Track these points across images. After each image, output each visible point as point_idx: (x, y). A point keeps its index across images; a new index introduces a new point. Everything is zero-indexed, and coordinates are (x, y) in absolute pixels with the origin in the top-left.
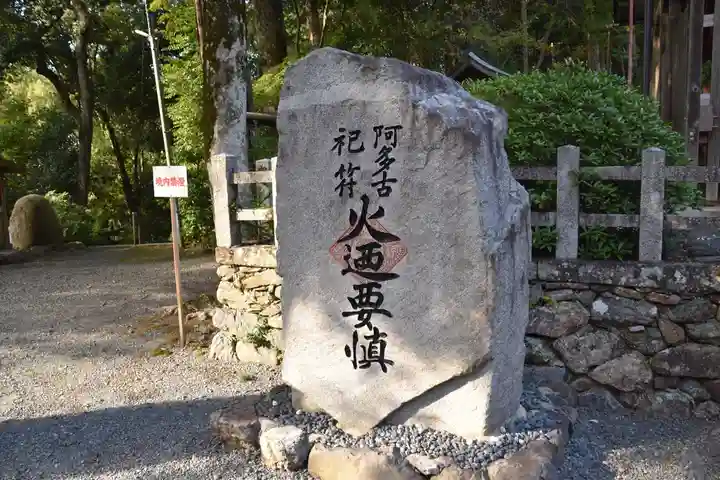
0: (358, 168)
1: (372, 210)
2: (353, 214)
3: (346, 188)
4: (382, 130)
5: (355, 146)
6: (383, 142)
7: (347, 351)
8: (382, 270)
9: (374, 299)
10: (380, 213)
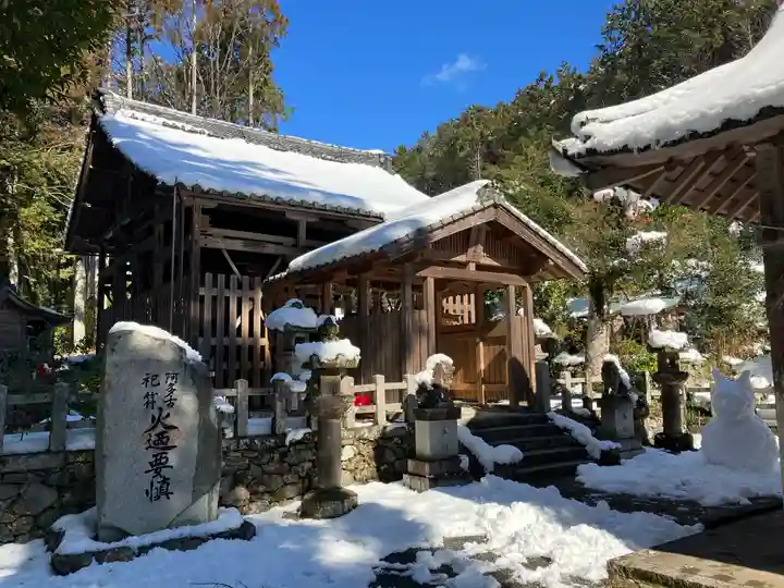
0: (157, 394)
1: (164, 414)
2: (153, 417)
3: (150, 404)
4: (169, 375)
5: (155, 382)
6: (169, 381)
7: (147, 492)
8: (169, 444)
9: (163, 461)
10: (168, 415)
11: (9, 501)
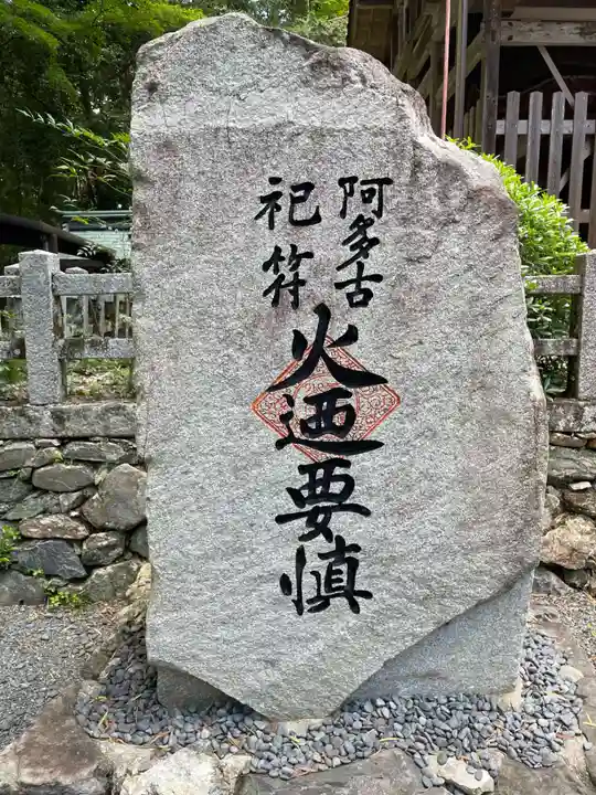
0: (309, 255)
2: (298, 340)
3: (286, 291)
4: (356, 185)
5: (301, 213)
6: (356, 208)
7: (285, 583)
9: (337, 487)
10: (351, 336)
11: (75, 495)
